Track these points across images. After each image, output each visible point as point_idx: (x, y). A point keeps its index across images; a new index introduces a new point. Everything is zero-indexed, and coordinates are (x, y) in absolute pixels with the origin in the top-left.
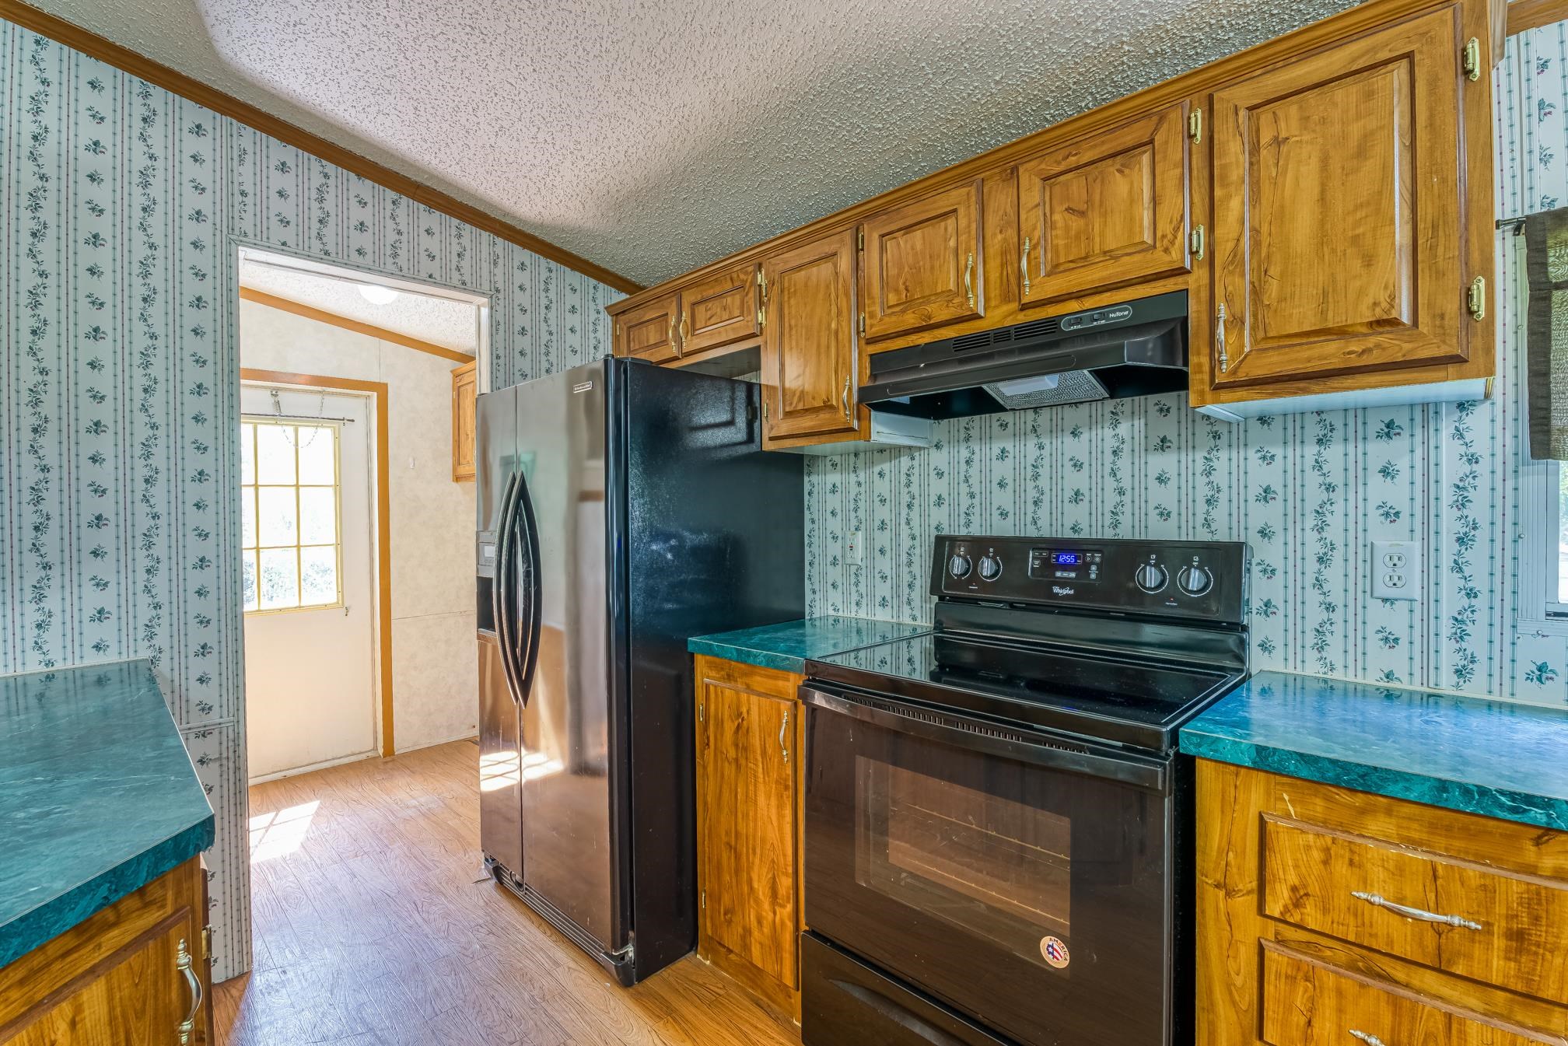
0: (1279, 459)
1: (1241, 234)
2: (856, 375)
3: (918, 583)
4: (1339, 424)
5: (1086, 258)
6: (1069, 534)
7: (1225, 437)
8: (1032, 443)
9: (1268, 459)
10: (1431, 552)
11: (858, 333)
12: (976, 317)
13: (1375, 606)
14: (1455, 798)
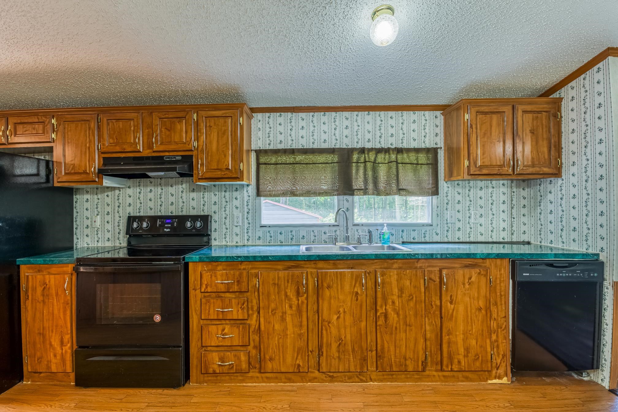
0: (217, 195)
1: (203, 145)
2: (97, 164)
3: (122, 232)
4: (228, 188)
5: (170, 142)
6: (170, 214)
7: (207, 189)
8: (159, 188)
9: (215, 195)
10: (243, 215)
11: (98, 149)
12: (139, 152)
13: (234, 227)
14: (229, 260)
